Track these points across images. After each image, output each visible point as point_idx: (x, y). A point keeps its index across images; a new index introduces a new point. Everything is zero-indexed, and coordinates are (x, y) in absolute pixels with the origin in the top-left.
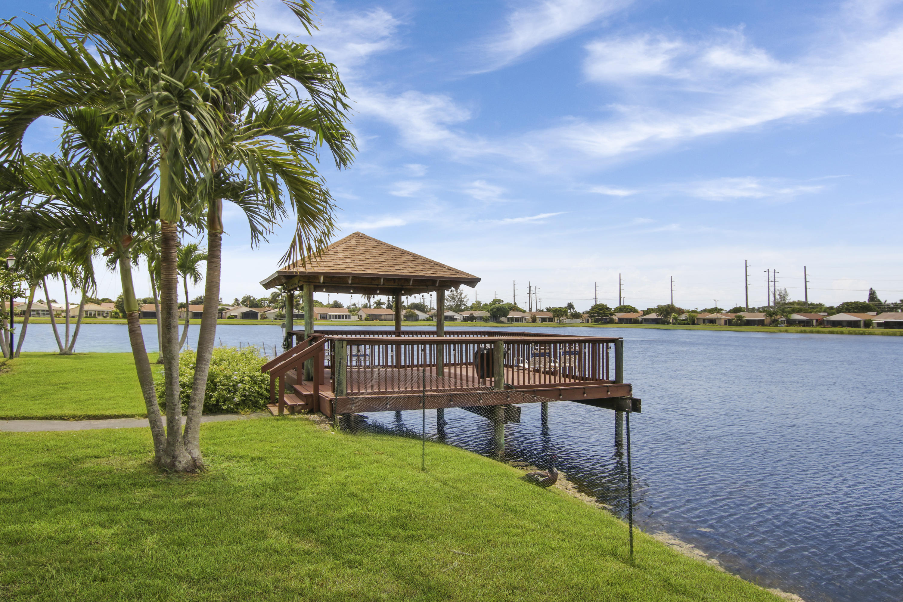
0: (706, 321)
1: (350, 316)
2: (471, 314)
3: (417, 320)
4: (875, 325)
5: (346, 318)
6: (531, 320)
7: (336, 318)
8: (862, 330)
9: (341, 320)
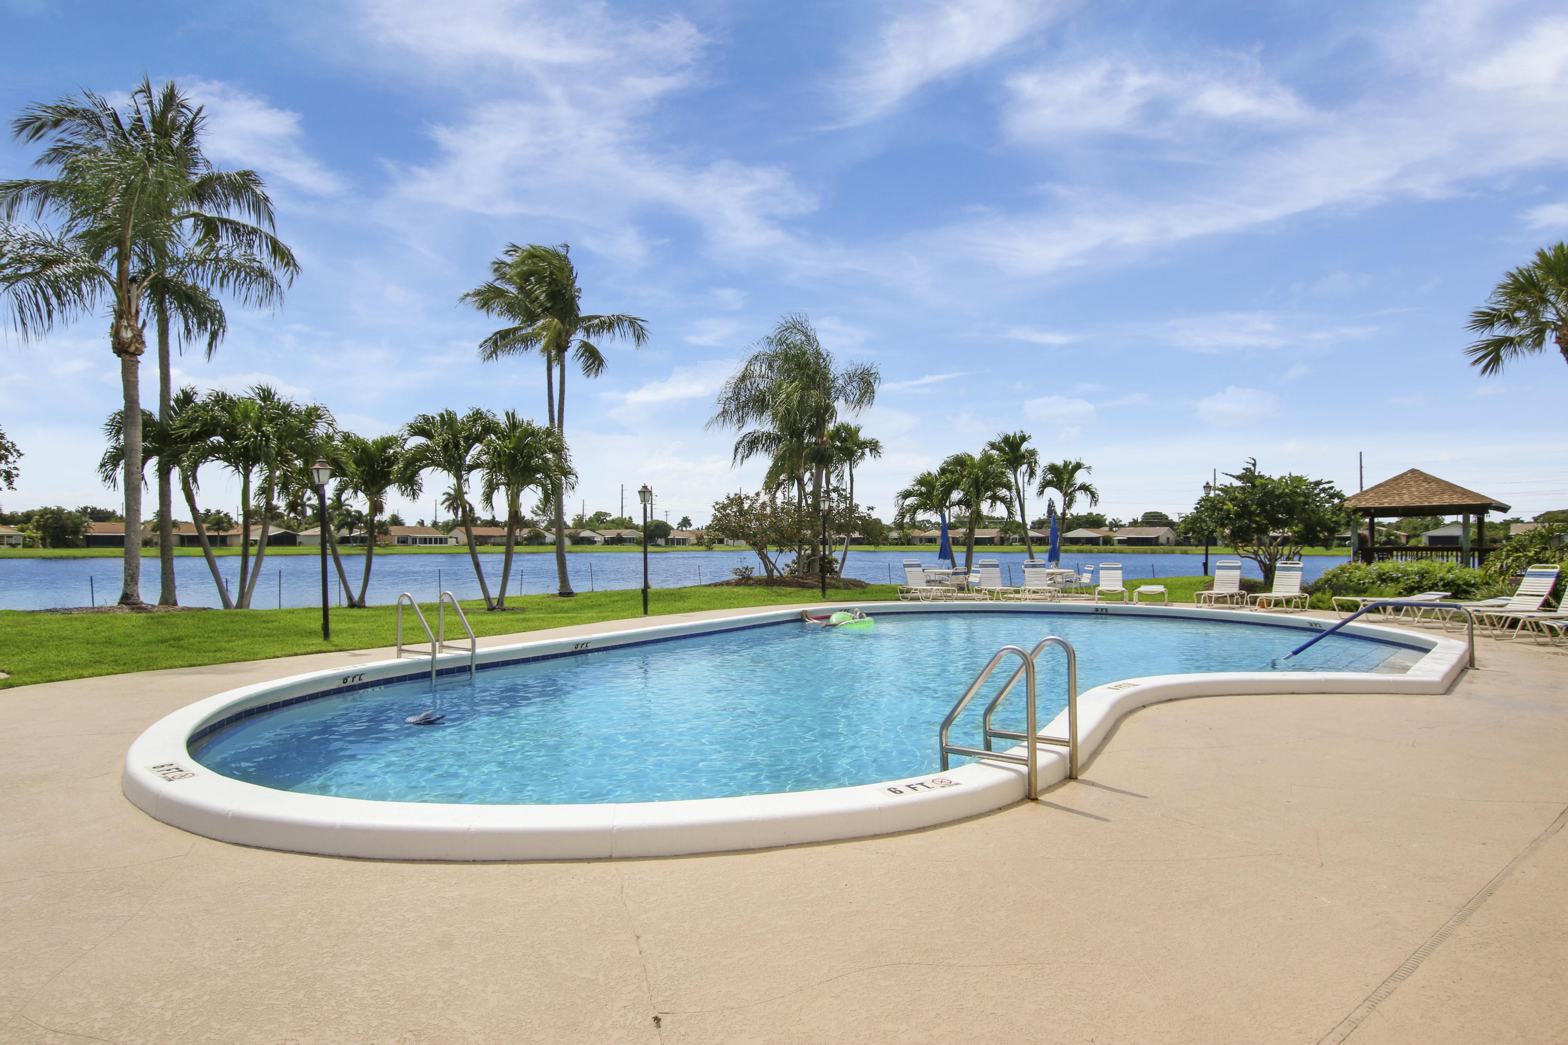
0: (924, 541)
1: (446, 539)
2: (619, 534)
3: (543, 544)
4: (1116, 542)
5: (441, 543)
6: (696, 541)
7: (425, 542)
8: (1102, 547)
9: (433, 545)
